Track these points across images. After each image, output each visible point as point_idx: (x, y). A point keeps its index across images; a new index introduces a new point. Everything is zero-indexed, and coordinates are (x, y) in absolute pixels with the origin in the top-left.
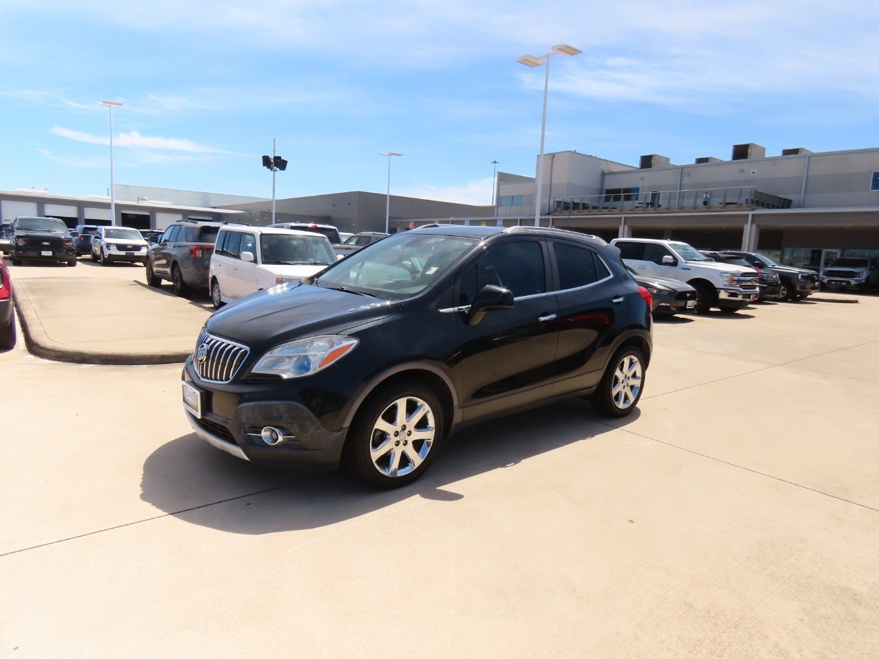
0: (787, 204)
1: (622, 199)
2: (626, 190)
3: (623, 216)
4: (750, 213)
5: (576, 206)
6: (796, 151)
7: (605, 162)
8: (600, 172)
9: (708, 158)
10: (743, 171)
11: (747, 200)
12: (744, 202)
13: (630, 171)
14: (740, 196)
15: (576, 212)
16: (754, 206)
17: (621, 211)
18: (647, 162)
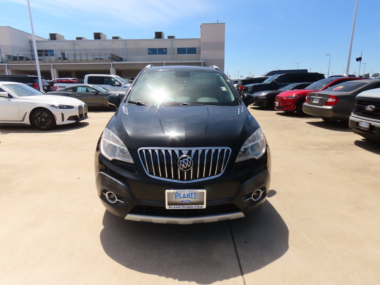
0: (121, 60)
1: (49, 55)
2: (46, 51)
3: (52, 64)
4: (111, 63)
5: (21, 58)
6: (117, 38)
7: (30, 35)
8: (29, 40)
9: (81, 38)
10: (101, 45)
11: (109, 57)
12: (107, 58)
13: (44, 41)
14: (106, 56)
15: (22, 61)
16: (112, 60)
17: (50, 62)
18: (53, 37)
